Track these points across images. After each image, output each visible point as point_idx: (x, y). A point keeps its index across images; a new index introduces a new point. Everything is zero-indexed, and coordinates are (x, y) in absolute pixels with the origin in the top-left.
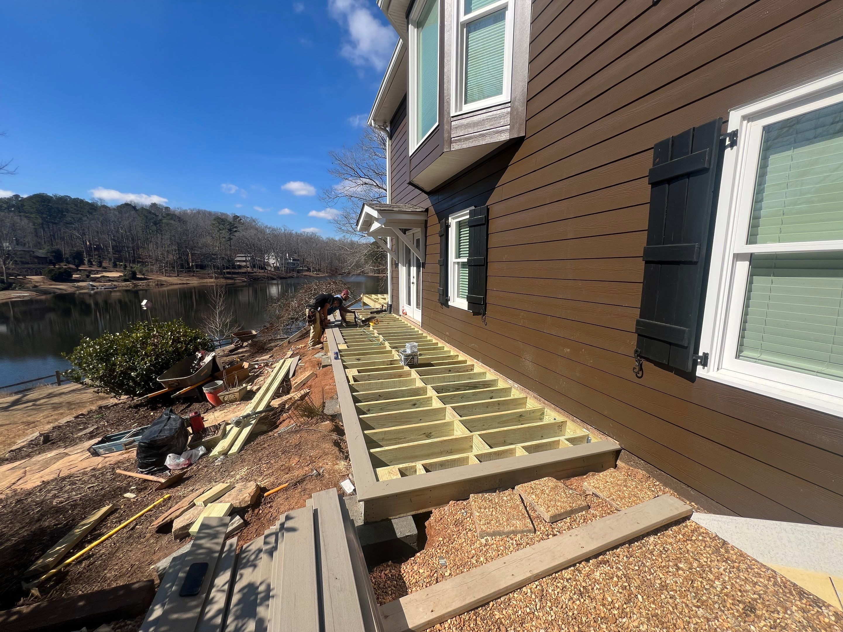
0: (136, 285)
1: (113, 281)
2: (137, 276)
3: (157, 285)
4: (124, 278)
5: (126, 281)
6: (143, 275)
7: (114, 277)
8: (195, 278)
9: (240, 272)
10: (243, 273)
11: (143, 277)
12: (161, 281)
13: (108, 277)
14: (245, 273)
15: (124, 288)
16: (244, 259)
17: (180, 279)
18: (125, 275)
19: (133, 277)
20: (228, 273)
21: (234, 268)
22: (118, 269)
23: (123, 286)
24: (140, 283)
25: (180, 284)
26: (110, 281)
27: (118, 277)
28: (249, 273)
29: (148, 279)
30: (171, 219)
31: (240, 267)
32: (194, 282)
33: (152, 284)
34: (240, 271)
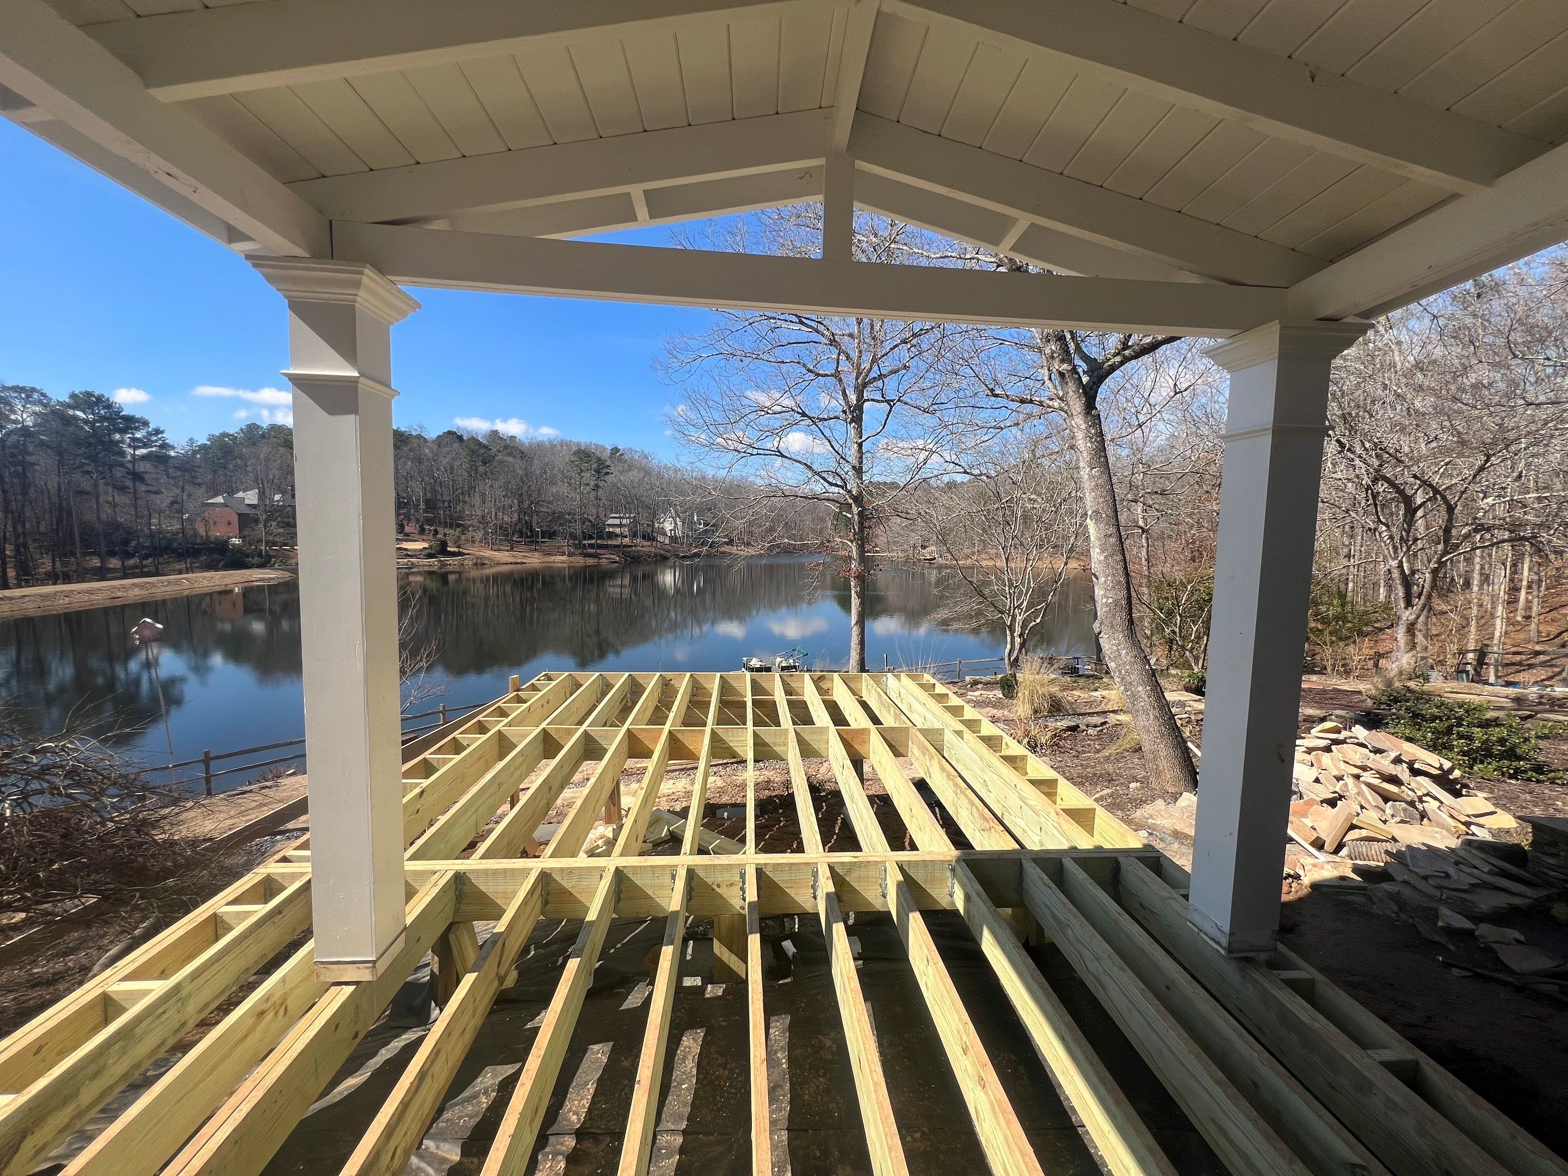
0: (443, 564)
1: (411, 556)
2: (449, 549)
3: (476, 564)
4: (427, 551)
5: (430, 556)
6: (459, 547)
7: (415, 550)
8: (537, 554)
9: (611, 546)
10: (615, 546)
11: (456, 550)
12: (482, 558)
13: (406, 549)
14: (618, 546)
15: (426, 569)
16: (617, 522)
17: (514, 556)
18: (431, 547)
19: (442, 550)
20: (591, 546)
21: (601, 538)
22: (424, 537)
23: (424, 566)
24: (449, 560)
25: (511, 563)
26: (408, 556)
27: (421, 550)
28: (625, 546)
29: (464, 554)
30: (510, 454)
31: (611, 535)
32: (534, 560)
33: (469, 563)
34: (610, 542)
